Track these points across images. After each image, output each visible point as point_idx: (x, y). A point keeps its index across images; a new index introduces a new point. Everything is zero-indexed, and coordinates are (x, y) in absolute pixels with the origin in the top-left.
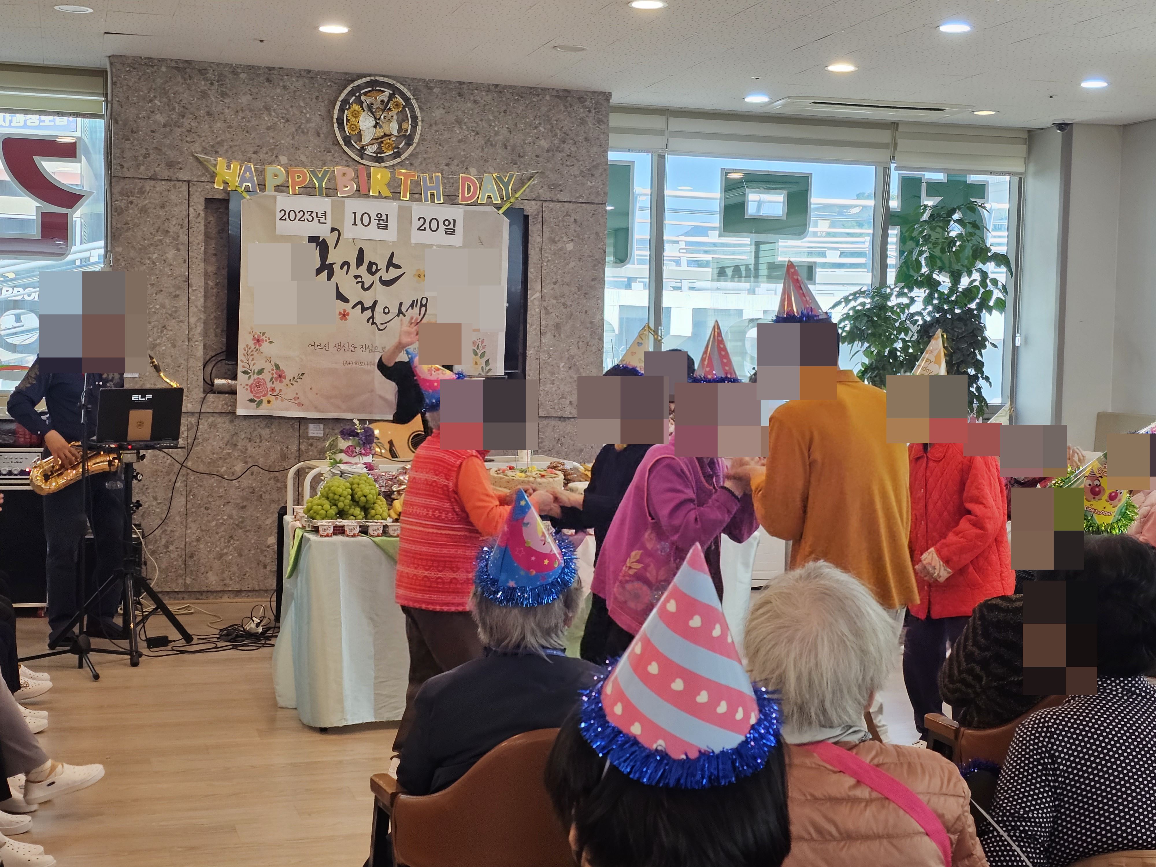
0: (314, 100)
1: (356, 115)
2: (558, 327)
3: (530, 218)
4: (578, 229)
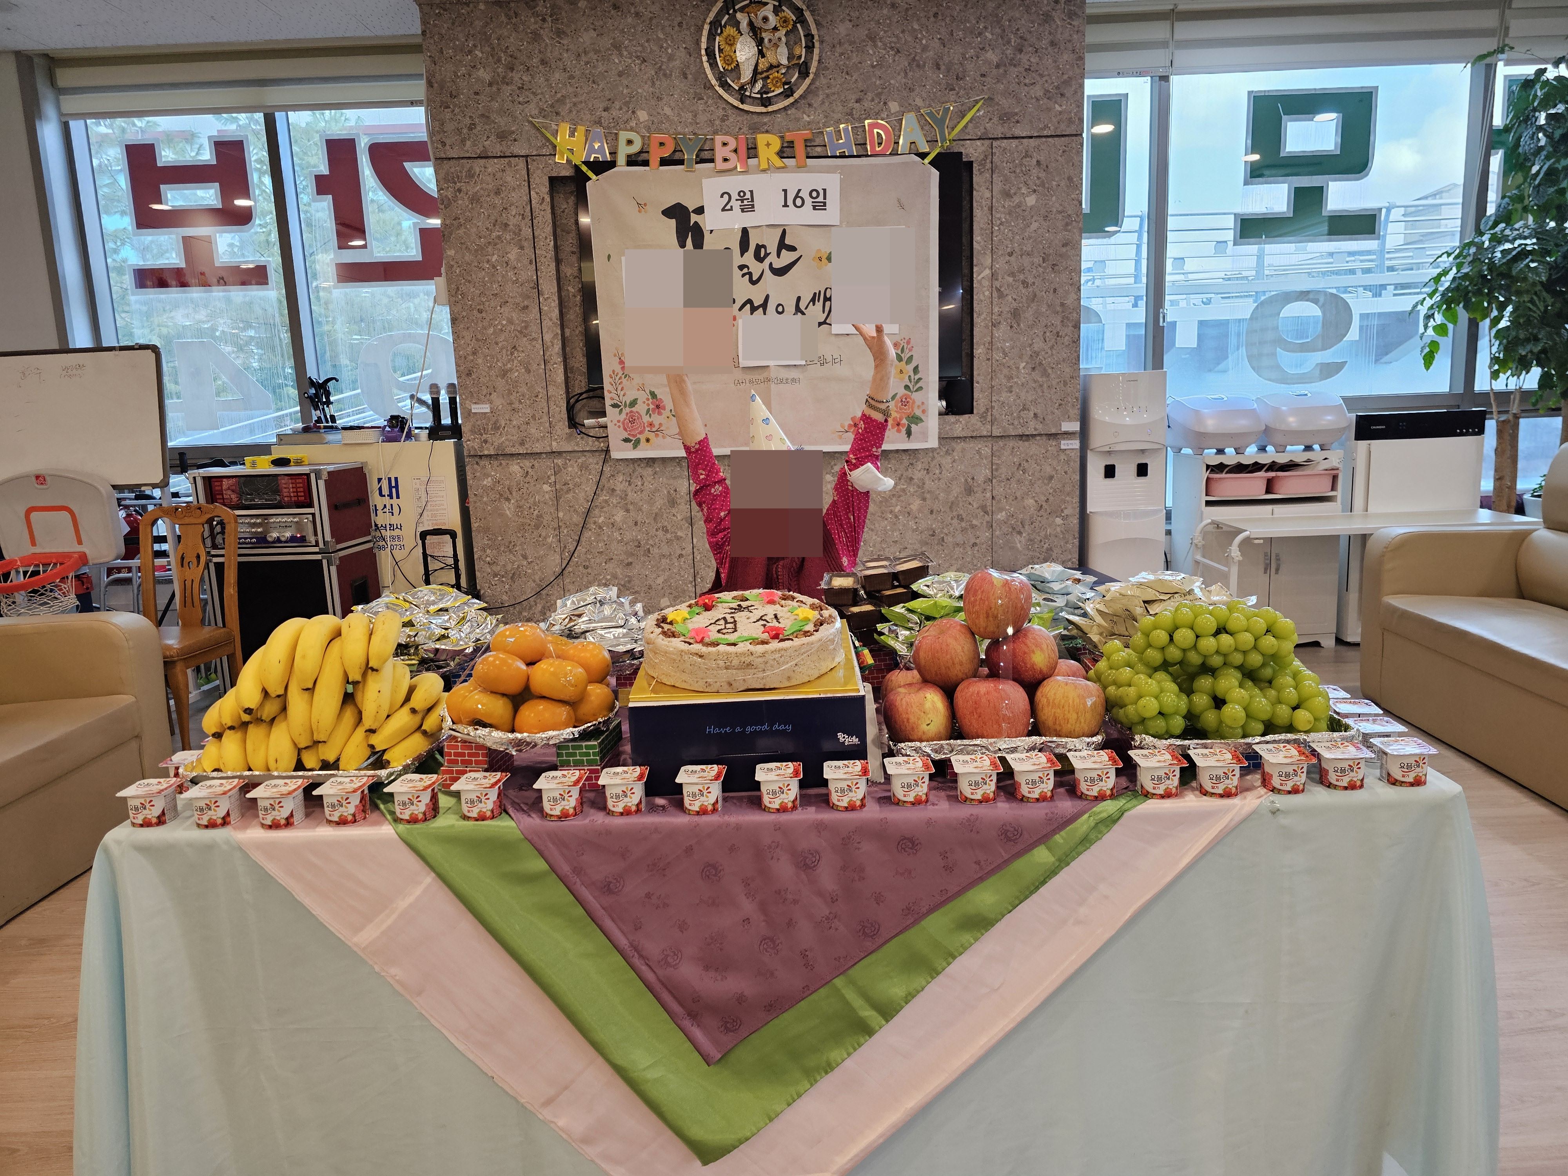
0: (677, 28)
1: (731, 42)
2: (1016, 314)
3: (974, 165)
4: (1043, 175)
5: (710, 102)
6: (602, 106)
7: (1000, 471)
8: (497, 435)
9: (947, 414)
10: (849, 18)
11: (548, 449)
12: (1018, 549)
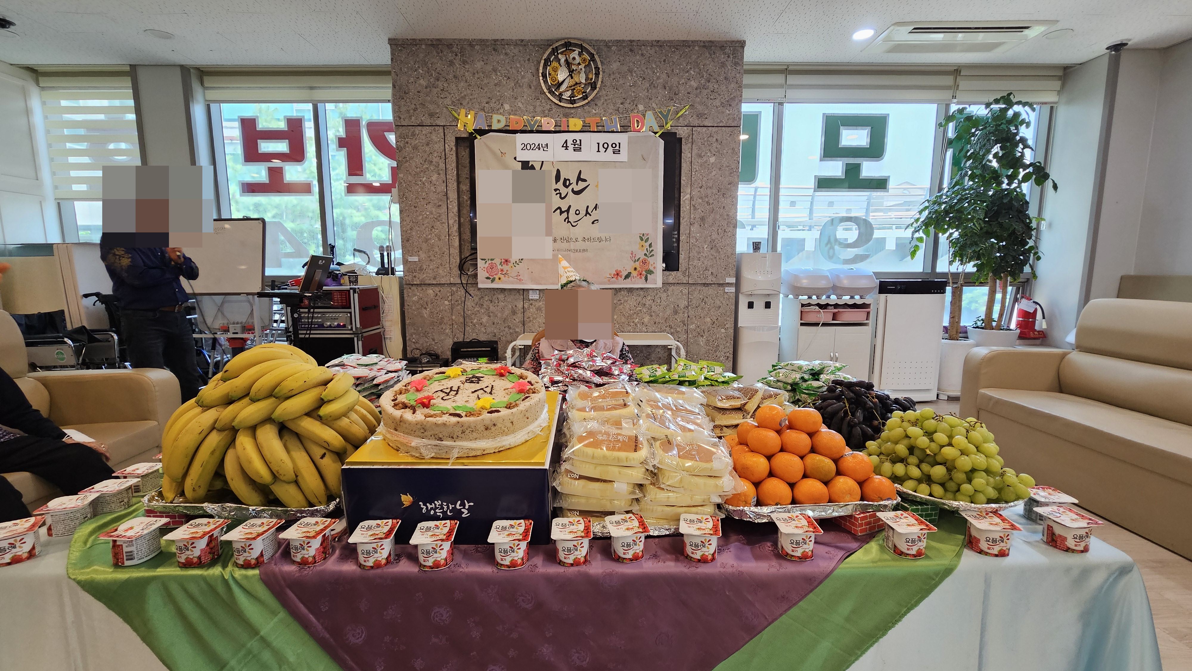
0: (527, 62)
1: (555, 70)
2: (703, 219)
3: (683, 140)
4: (719, 146)
5: (543, 101)
6: (485, 101)
7: (692, 302)
8: (422, 273)
9: (665, 270)
10: (618, 60)
11: (449, 282)
12: (701, 345)
